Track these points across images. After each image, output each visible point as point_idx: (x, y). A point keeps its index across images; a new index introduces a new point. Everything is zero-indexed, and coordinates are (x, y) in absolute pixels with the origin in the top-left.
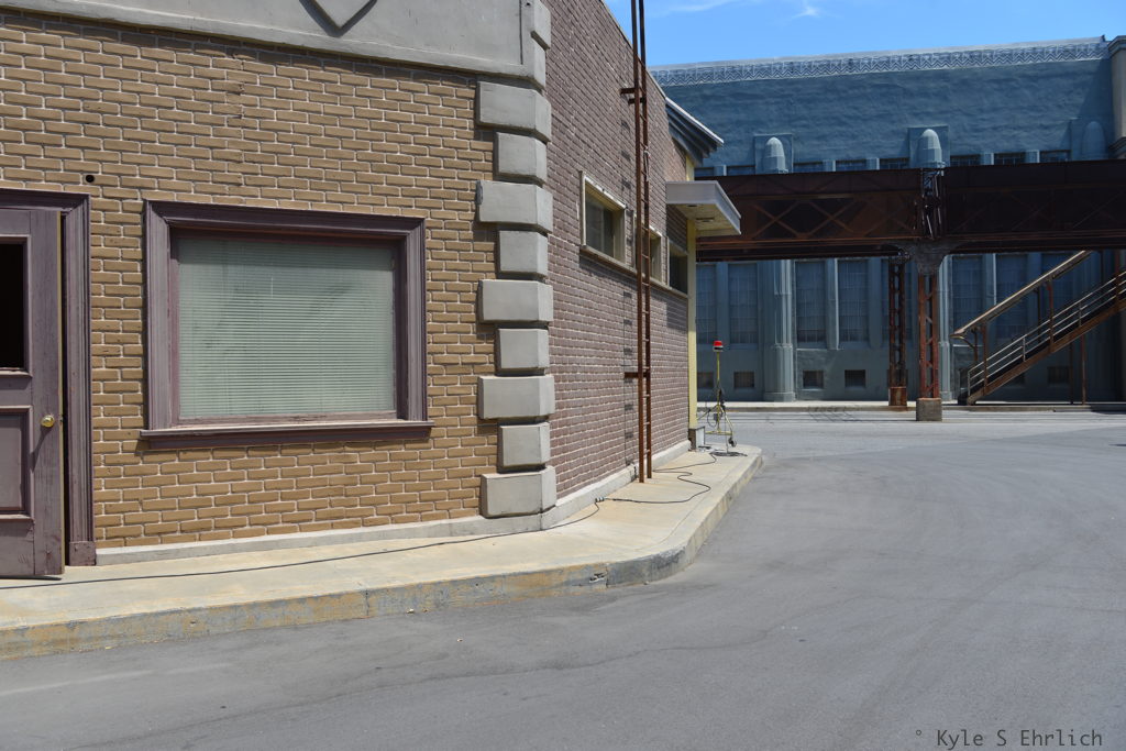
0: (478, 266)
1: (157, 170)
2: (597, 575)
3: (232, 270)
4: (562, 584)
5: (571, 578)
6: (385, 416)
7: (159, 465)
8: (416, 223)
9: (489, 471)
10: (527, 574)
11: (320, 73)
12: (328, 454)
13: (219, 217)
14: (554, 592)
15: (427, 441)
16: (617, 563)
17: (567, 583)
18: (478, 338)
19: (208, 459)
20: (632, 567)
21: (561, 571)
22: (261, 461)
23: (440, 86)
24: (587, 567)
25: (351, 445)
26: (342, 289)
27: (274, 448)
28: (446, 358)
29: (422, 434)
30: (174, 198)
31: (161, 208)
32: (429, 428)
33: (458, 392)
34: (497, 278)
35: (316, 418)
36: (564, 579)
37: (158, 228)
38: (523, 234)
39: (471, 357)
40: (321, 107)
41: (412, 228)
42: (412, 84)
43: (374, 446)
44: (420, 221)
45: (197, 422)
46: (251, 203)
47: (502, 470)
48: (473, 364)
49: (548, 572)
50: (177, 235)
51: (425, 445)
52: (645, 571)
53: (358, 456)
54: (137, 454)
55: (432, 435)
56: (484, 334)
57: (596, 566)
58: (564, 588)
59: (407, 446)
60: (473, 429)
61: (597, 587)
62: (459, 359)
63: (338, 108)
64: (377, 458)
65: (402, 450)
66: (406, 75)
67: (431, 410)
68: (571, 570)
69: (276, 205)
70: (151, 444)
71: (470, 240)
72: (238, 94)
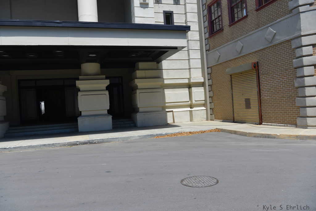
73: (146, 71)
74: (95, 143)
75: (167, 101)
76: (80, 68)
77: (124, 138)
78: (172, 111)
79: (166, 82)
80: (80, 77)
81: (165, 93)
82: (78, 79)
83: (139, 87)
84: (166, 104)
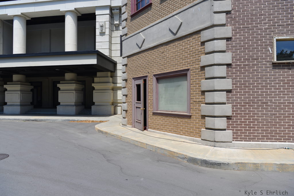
0: (202, 77)
1: (155, 70)
2: (186, 158)
3: (164, 84)
4: (177, 157)
5: (179, 156)
6: (185, 112)
7: (155, 117)
8: (188, 70)
9: (203, 128)
10: (170, 151)
11: (174, 44)
12: (175, 119)
13: (160, 75)
14: (175, 158)
15: (191, 119)
16: (190, 157)
17: (178, 157)
18: (201, 95)
19: (160, 117)
20: (194, 160)
21: (177, 153)
22: (166, 119)
23: (194, 37)
24: (183, 154)
25: (178, 118)
26: (179, 86)
27: (167, 117)
28: (195, 100)
29: (189, 117)
30: (156, 73)
31: (154, 75)
32: (190, 116)
33: (197, 108)
34: (206, 80)
35: (175, 112)
36: (178, 155)
37: (155, 79)
38: (211, 67)
39: (200, 100)
40: (174, 51)
41: (188, 71)
42: (189, 39)
43: (181, 118)
44: (189, 69)
45: (160, 111)
46: (164, 72)
47: (207, 129)
48: (200, 101)
49: (175, 152)
50: (158, 80)
51: (190, 120)
52: (199, 162)
53: (179, 120)
54: (153, 115)
55: (192, 117)
56: (203, 94)
57: (185, 155)
58: (177, 158)
59: (187, 119)
60: (200, 117)
61: (185, 161)
62: (197, 100)
63: (177, 50)
64: (182, 121)
65: (186, 120)
66: (188, 37)
67: (192, 112)
68: (180, 154)
69: (168, 71)
70: (154, 114)
71: (200, 71)
72: (163, 53)
73: (100, 78)
74: (38, 121)
75: (118, 99)
76: (64, 76)
77: (53, 120)
78: (121, 106)
79: (118, 85)
80: (61, 82)
81: (118, 93)
82: (59, 83)
83: (95, 89)
84: (118, 101)
